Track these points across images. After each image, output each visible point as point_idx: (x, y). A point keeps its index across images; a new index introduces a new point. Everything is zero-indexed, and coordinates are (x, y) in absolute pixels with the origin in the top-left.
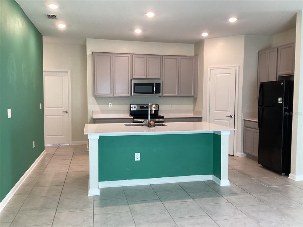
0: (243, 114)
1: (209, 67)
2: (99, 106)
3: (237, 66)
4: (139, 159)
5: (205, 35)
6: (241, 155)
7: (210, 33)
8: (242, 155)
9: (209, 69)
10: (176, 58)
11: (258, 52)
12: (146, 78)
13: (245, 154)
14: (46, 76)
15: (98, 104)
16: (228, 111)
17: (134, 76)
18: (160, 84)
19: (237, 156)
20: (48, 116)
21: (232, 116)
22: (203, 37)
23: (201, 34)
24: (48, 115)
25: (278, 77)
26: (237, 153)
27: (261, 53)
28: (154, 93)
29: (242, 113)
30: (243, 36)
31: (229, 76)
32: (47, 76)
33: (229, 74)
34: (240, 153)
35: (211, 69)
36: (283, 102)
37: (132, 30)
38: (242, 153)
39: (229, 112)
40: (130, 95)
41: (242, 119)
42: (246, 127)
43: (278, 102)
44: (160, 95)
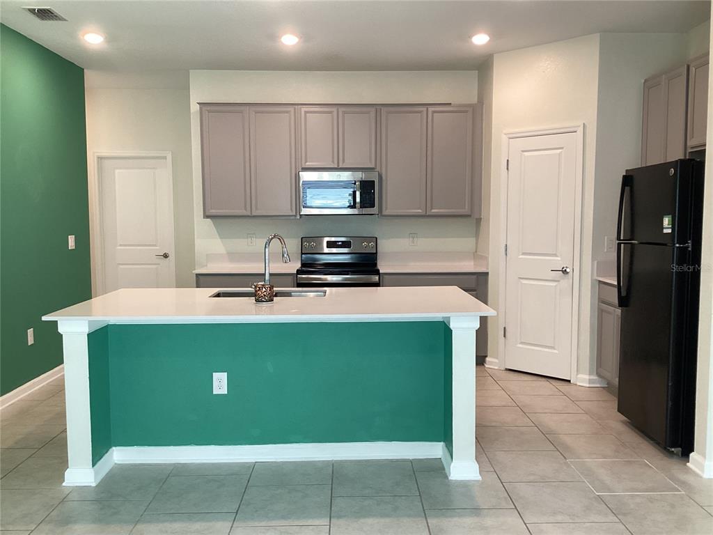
0: (596, 262)
1: (504, 132)
2: (222, 242)
3: (579, 126)
4: (224, 391)
5: (480, 40)
6: (589, 384)
7: (494, 35)
8: (593, 383)
9: (504, 138)
10: (420, 112)
11: (643, 81)
12: (336, 167)
13: (600, 379)
14: (117, 168)
15: (221, 238)
16: (555, 255)
17: (306, 162)
18: (374, 181)
19: (578, 384)
20: (121, 267)
21: (568, 270)
22: (476, 46)
23: (470, 37)
24: (122, 264)
25: (690, 153)
26: (580, 376)
27: (650, 85)
28: (358, 205)
29: (593, 261)
30: (596, 38)
31: (560, 154)
32: (120, 168)
33: (560, 150)
34: (587, 377)
35: (511, 136)
36: (673, 229)
37: (274, 37)
38: (594, 377)
39: (559, 259)
40: (294, 214)
41: (592, 280)
42: (604, 302)
43: (663, 228)
44: (375, 210)
